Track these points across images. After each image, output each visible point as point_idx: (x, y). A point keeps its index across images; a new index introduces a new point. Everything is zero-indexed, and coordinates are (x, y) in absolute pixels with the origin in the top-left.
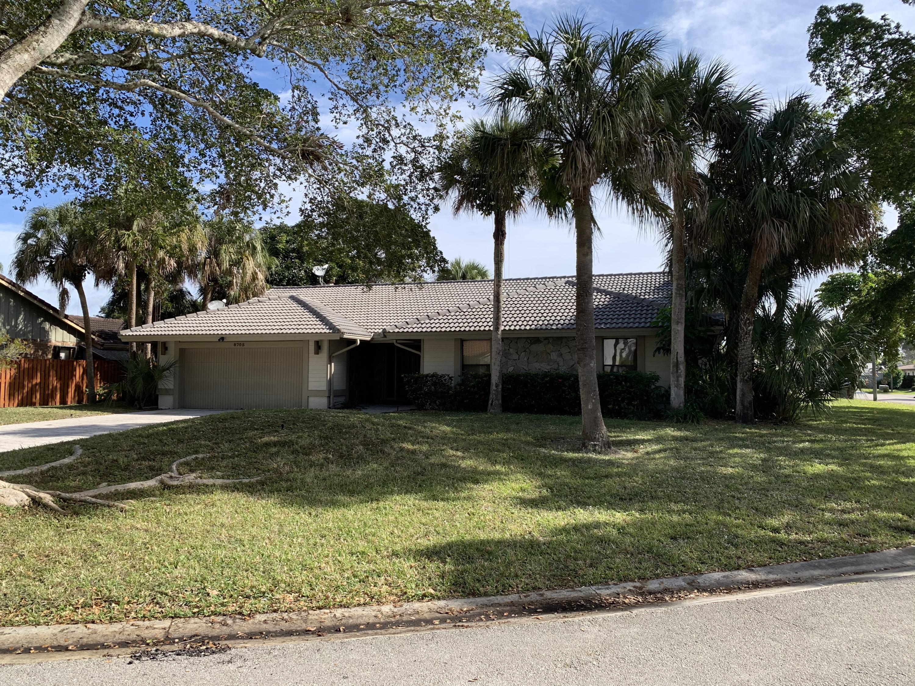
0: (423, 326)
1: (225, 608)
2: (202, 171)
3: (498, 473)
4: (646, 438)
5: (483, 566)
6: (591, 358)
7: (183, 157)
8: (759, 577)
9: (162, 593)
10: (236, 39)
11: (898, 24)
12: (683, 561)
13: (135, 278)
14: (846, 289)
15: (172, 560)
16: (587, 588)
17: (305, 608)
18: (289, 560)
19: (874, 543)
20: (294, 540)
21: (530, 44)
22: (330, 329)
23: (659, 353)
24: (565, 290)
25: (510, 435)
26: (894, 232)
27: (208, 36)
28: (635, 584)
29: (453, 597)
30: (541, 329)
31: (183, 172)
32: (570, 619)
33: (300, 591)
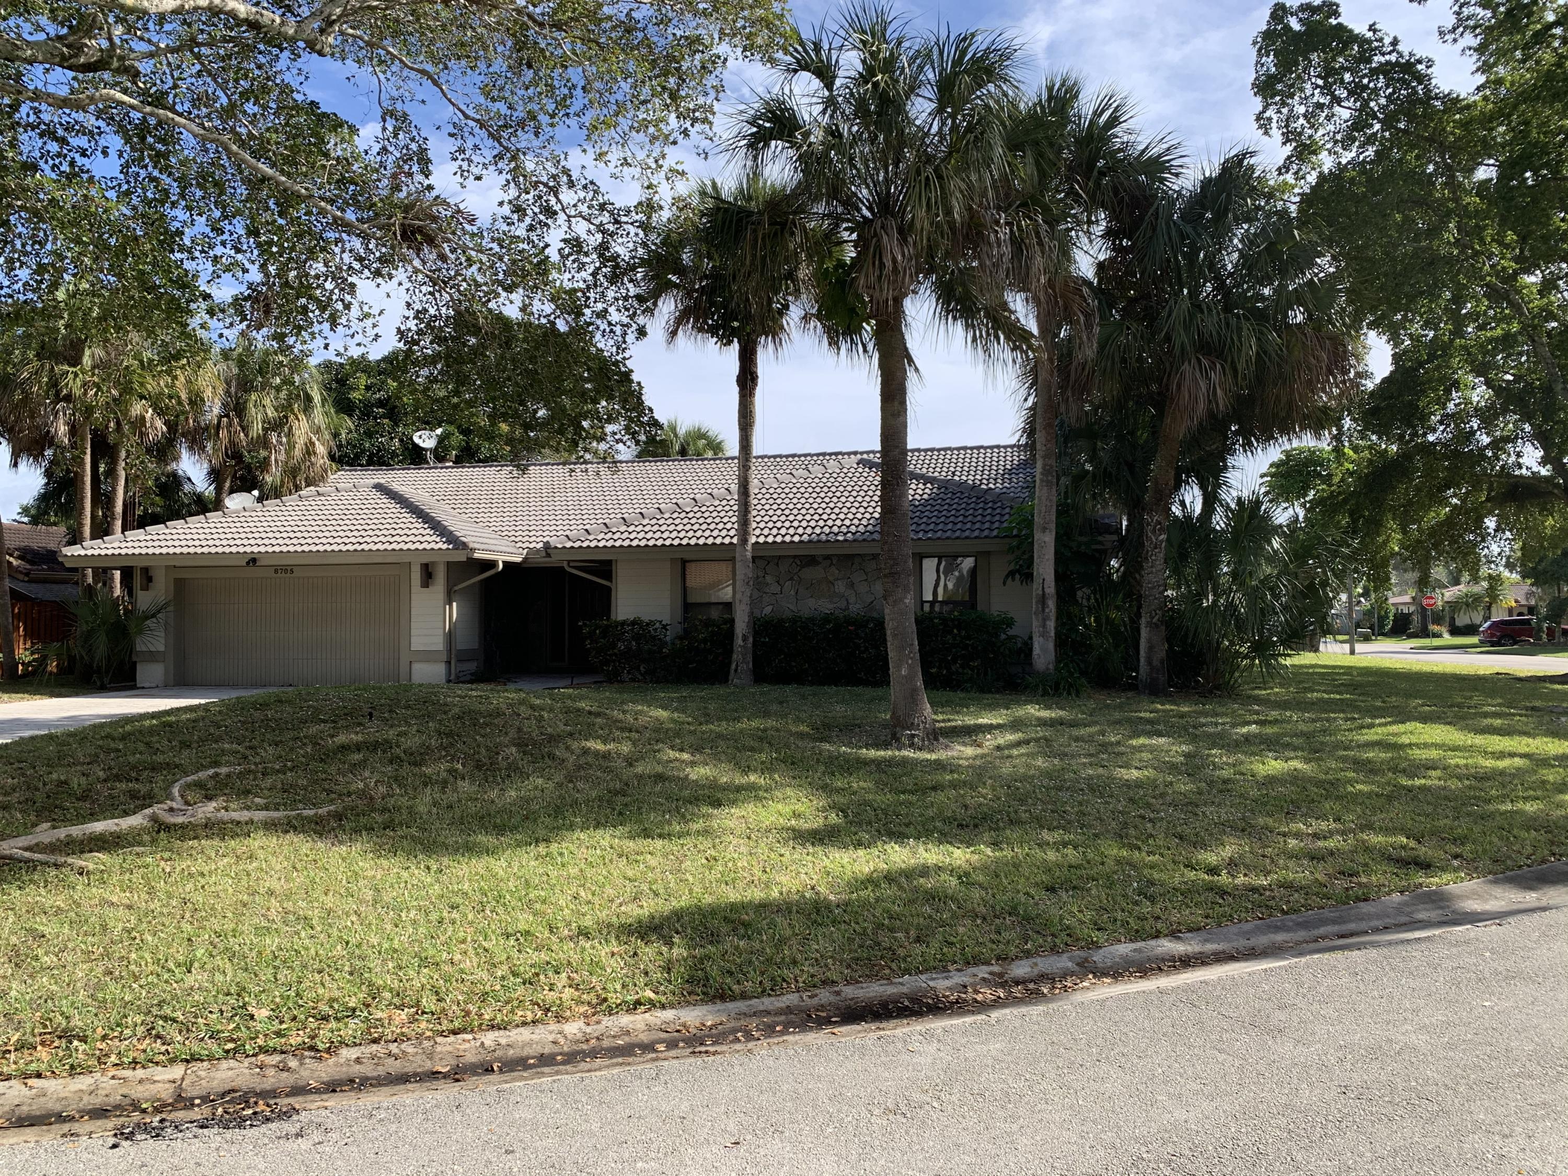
0: (616, 537)
1: (283, 1040)
2: (216, 260)
3: (752, 788)
4: (994, 722)
5: (737, 948)
6: (906, 590)
7: (180, 233)
8: (1190, 949)
9: (165, 1018)
10: (278, 20)
11: (1395, 39)
12: (1068, 927)
13: (89, 451)
14: (1309, 473)
15: (181, 958)
16: (913, 978)
17: (428, 1034)
18: (395, 951)
19: (1365, 886)
20: (403, 915)
21: (800, 49)
22: (449, 542)
23: (1013, 580)
24: (857, 475)
25: (770, 723)
26: (1384, 381)
27: (226, 13)
28: (991, 968)
29: (688, 1003)
30: (819, 541)
31: (182, 261)
32: (888, 1033)
33: (418, 1004)
